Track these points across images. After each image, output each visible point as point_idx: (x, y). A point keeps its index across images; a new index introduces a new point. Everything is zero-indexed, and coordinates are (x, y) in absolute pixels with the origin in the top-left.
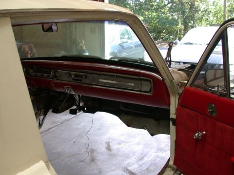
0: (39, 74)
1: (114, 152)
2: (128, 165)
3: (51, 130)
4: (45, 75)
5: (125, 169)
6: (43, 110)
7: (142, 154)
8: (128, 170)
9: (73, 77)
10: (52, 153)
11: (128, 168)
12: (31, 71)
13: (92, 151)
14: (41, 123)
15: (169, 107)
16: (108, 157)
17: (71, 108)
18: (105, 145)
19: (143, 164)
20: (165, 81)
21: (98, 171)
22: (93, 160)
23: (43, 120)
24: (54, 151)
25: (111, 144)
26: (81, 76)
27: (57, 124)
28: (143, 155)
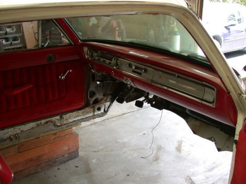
0: (102, 59)
1: (183, 153)
2: (193, 174)
3: (125, 115)
4: (108, 61)
5: (188, 178)
6: (110, 97)
7: (214, 163)
8: (191, 179)
9: (134, 68)
10: (117, 142)
11: (192, 178)
12: (96, 54)
13: (160, 148)
14: (106, 110)
15: (235, 126)
16: (175, 159)
17: (138, 100)
18: (176, 144)
19: (211, 176)
20: (231, 94)
21: (158, 173)
22: (157, 159)
23: (109, 107)
24: (120, 140)
25: (183, 144)
26: (141, 69)
27: (133, 110)
28: (214, 165)
